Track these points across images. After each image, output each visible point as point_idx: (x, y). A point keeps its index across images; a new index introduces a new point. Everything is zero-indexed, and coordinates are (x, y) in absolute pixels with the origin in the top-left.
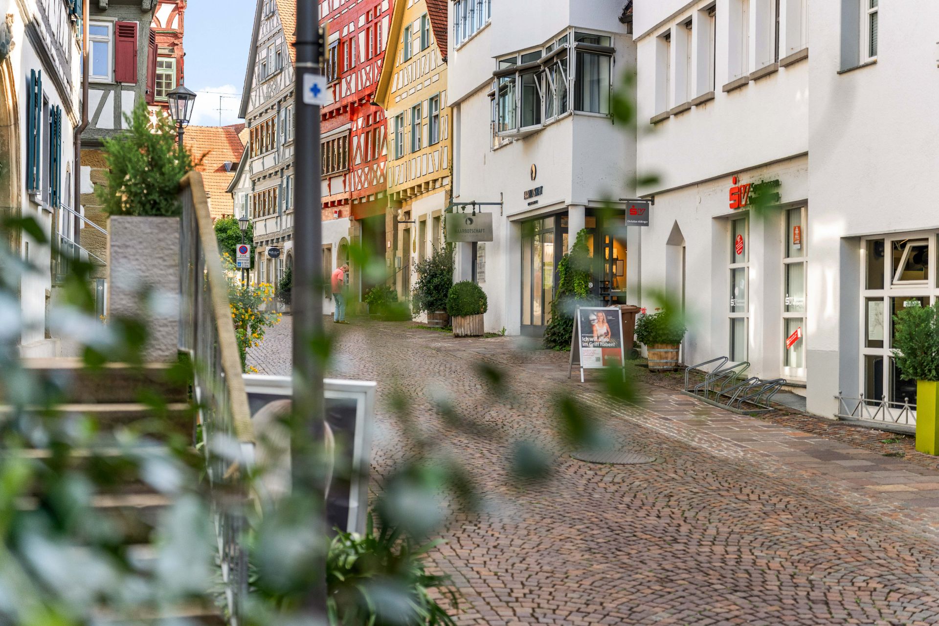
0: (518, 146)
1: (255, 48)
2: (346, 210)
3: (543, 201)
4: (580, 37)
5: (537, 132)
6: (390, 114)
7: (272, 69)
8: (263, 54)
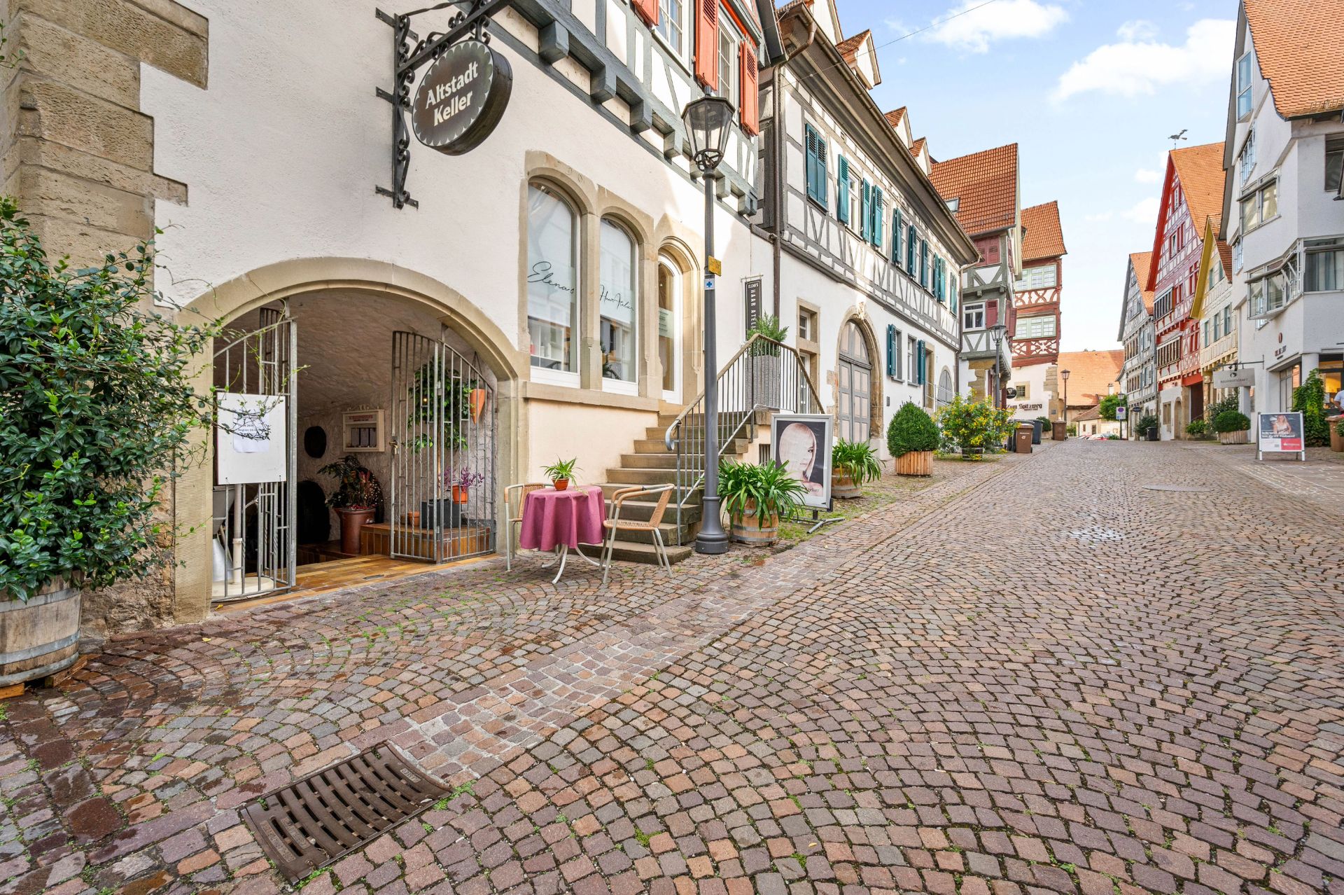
0: (1272, 324)
1: (1126, 303)
2: (1179, 382)
3: (1286, 355)
4: (1307, 243)
5: (1282, 312)
6: (1202, 322)
7: (1135, 311)
8: (1130, 305)
